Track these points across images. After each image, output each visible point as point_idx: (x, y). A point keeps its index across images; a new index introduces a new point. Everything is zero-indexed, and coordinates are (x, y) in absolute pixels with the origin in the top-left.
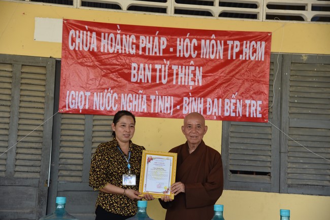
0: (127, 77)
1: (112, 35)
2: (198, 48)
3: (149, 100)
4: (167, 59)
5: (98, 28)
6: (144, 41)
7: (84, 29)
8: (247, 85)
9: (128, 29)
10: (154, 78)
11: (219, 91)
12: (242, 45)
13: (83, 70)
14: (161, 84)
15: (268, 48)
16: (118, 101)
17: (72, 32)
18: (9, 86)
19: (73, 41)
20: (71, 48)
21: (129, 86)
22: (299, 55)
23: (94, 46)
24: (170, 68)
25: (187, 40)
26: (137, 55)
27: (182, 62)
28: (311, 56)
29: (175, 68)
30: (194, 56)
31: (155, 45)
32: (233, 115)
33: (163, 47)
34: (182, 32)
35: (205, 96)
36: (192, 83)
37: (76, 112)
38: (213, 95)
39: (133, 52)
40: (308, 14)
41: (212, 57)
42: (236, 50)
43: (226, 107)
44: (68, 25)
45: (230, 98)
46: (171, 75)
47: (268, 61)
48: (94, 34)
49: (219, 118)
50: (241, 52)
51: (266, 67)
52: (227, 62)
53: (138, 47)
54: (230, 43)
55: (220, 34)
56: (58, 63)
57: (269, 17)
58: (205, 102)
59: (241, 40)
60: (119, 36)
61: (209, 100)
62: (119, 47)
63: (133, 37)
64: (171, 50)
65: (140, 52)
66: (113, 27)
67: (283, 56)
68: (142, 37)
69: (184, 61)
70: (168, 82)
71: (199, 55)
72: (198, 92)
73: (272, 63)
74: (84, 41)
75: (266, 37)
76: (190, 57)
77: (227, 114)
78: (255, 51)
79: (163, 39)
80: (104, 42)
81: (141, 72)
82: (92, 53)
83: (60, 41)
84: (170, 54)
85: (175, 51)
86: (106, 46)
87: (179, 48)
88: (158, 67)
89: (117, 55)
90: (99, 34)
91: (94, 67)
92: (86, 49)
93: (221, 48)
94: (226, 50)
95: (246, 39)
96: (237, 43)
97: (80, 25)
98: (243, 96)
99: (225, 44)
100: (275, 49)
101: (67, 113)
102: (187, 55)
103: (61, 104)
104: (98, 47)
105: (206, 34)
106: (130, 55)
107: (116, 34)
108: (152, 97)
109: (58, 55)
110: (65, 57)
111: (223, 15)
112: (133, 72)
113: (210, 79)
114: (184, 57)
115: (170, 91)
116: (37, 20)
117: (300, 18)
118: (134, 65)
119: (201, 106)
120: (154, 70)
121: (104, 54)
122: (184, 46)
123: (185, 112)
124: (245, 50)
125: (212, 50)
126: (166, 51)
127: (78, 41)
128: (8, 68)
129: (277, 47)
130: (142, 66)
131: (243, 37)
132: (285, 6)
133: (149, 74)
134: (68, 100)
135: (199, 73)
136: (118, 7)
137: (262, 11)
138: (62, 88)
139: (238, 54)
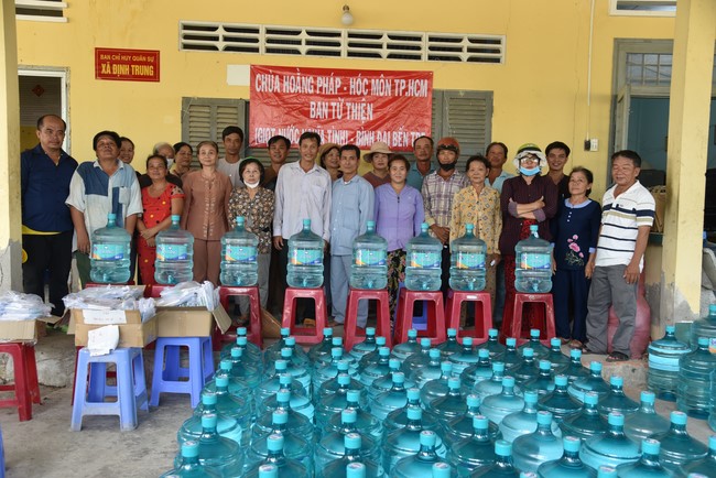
0: (307, 114)
1: (293, 77)
2: (368, 87)
3: (326, 134)
4: (342, 97)
5: (280, 72)
6: (321, 82)
7: (268, 73)
8: (412, 119)
9: (306, 71)
10: (330, 115)
11: (388, 125)
12: (407, 83)
13: (268, 110)
14: (336, 119)
15: (430, 85)
17: (258, 76)
18: (208, 125)
19: (259, 84)
20: (258, 90)
21: (309, 122)
22: (457, 92)
23: (277, 88)
24: (344, 105)
25: (359, 80)
26: (315, 94)
27: (355, 99)
28: (467, 93)
29: (348, 105)
30: (365, 93)
31: (331, 84)
32: (400, 145)
33: (338, 86)
34: (354, 73)
35: (375, 129)
36: (364, 118)
37: (264, 146)
38: (383, 128)
39: (311, 91)
40: (465, 55)
41: (382, 94)
42: (403, 88)
43: (394, 139)
44: (255, 70)
45: (397, 130)
46: (345, 111)
47: (431, 96)
48: (277, 77)
50: (406, 90)
51: (429, 104)
52: (394, 99)
53: (315, 88)
54: (397, 81)
55: (387, 73)
56: (247, 103)
57: (431, 58)
58: (376, 135)
59: (406, 79)
60: (298, 78)
61: (379, 133)
62: (299, 88)
63: (311, 78)
64: (345, 89)
65: (318, 92)
66: (293, 70)
67: (444, 92)
68: (319, 78)
69: (356, 98)
70: (343, 117)
71: (369, 93)
72: (370, 126)
73: (433, 99)
74: (269, 84)
75: (428, 76)
76: (362, 94)
77: (395, 145)
78: (418, 89)
79: (338, 79)
80: (286, 84)
81: (319, 109)
82: (276, 94)
83: (249, 84)
84: (344, 93)
85: (348, 90)
86: (289, 87)
87: (352, 87)
88: (333, 104)
89: (298, 95)
90: (281, 77)
91: (278, 106)
92: (270, 91)
93: (389, 86)
94: (393, 88)
95: (411, 78)
96: (403, 81)
97: (265, 70)
98: (408, 128)
99: (393, 82)
100: (436, 86)
101: (256, 147)
102: (359, 93)
103: (251, 139)
104: (281, 88)
105: (376, 74)
106: (308, 94)
107: (296, 76)
108: (329, 132)
109: (247, 96)
110: (253, 98)
111: (390, 56)
112: (312, 109)
113: (379, 114)
114: (356, 95)
115: (345, 125)
116: (229, 66)
117: (458, 59)
118: (312, 103)
119: (372, 138)
120: (330, 107)
121: (286, 94)
122: (356, 85)
124: (410, 88)
125: (381, 88)
126: (340, 90)
127: (263, 83)
128: (207, 110)
129: (439, 84)
130: (319, 103)
131: (408, 75)
132: (445, 49)
133: (326, 111)
134: (257, 136)
135: (370, 109)
136: (297, 52)
137: (425, 52)
138: (251, 125)
139: (404, 92)
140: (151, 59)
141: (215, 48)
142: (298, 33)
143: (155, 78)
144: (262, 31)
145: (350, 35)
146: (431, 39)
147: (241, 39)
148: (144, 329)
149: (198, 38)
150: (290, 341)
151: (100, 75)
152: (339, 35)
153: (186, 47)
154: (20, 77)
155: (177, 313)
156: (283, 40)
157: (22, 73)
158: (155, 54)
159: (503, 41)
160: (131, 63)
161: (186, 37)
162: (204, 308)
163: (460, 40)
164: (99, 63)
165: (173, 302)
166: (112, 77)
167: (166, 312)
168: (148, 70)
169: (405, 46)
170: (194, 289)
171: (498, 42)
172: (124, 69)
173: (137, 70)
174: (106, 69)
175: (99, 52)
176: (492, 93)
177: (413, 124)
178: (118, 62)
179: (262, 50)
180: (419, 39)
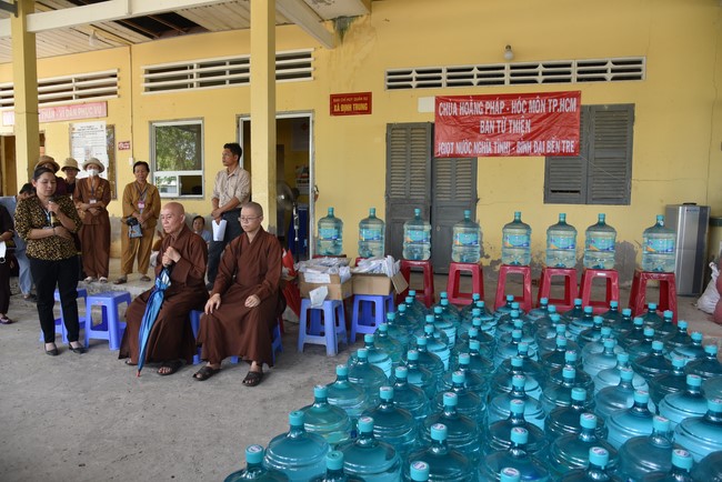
0: (478, 130)
1: (467, 103)
2: (527, 106)
3: (493, 145)
4: (505, 115)
5: (457, 100)
6: (489, 105)
7: (449, 101)
8: (563, 130)
9: (477, 98)
10: (496, 130)
11: (543, 136)
12: (559, 102)
13: (448, 129)
14: (501, 133)
15: (578, 102)
16: (472, 148)
17: (441, 104)
18: (404, 142)
19: (442, 110)
20: (441, 115)
21: (479, 136)
22: (602, 106)
23: (455, 112)
24: (507, 122)
25: (519, 102)
26: (484, 115)
28: (611, 106)
29: (510, 121)
30: (524, 112)
31: (496, 107)
32: (553, 152)
33: (502, 108)
34: (515, 96)
35: (532, 140)
36: (523, 131)
37: (445, 156)
38: (539, 138)
39: (481, 113)
40: (609, 76)
41: (537, 112)
42: (555, 106)
43: (548, 147)
44: (439, 100)
45: (551, 140)
46: (508, 126)
47: (579, 111)
48: (455, 104)
49: (543, 154)
50: (558, 107)
51: (577, 117)
52: (548, 115)
53: (484, 110)
54: (550, 101)
55: (542, 95)
56: (433, 125)
57: (579, 80)
58: (533, 144)
59: (558, 98)
60: (471, 104)
61: (536, 142)
62: (472, 111)
63: (481, 103)
64: (508, 109)
65: (486, 113)
66: (467, 97)
67: (591, 107)
68: (487, 103)
69: (517, 116)
70: (506, 131)
71: (527, 111)
72: (528, 137)
73: (581, 113)
74: (449, 109)
75: (577, 95)
76: (522, 113)
77: (548, 151)
78: (568, 105)
79: (502, 102)
80: (461, 108)
81: (487, 126)
82: (454, 116)
83: (434, 110)
84: (507, 112)
85: (510, 110)
86: (465, 110)
87: (513, 107)
88: (499, 122)
89: (471, 116)
90: (458, 104)
91: (455, 126)
92: (450, 114)
93: (543, 105)
94: (547, 106)
95: (562, 97)
96: (556, 100)
97: (446, 99)
98: (561, 137)
99: (547, 102)
101: (439, 157)
102: (519, 112)
103: (436, 152)
104: (458, 112)
105: (532, 96)
106: (479, 115)
107: (469, 102)
108: (495, 143)
109: (433, 120)
110: (437, 121)
111: (545, 81)
112: (482, 127)
113: (536, 128)
114: (517, 114)
115: (508, 138)
116: (419, 99)
117: (603, 79)
118: (482, 122)
119: (530, 147)
120: (496, 124)
121: (462, 116)
122: (517, 105)
123: (518, 152)
124: (561, 105)
125: (537, 107)
126: (504, 110)
127: (445, 109)
128: (404, 132)
129: (585, 101)
130: (487, 122)
131: (559, 96)
132: (592, 72)
133: (493, 127)
134: (440, 149)
135: (528, 124)
136: (471, 84)
137: (574, 76)
138: (436, 141)
139: (556, 108)
140: (365, 99)
141: (410, 87)
142: (471, 69)
143: (368, 111)
144: (444, 70)
145: (512, 68)
146: (579, 65)
147: (428, 78)
148: (342, 288)
149: (398, 80)
150: (444, 302)
151: (333, 113)
152: (503, 68)
153: (390, 87)
154: (277, 120)
155: (367, 278)
156: (460, 76)
157: (278, 117)
158: (368, 95)
159: (644, 62)
160: (352, 103)
161: (390, 81)
162: (385, 275)
163: (604, 64)
164: (332, 105)
165: (364, 270)
166: (340, 113)
167: (359, 277)
168: (364, 107)
169: (557, 72)
170: (380, 261)
171: (640, 62)
172: (347, 108)
173: (357, 107)
174: (337, 109)
175: (333, 97)
176: (633, 105)
177: (564, 134)
178: (344, 103)
179: (444, 85)
180: (569, 66)
